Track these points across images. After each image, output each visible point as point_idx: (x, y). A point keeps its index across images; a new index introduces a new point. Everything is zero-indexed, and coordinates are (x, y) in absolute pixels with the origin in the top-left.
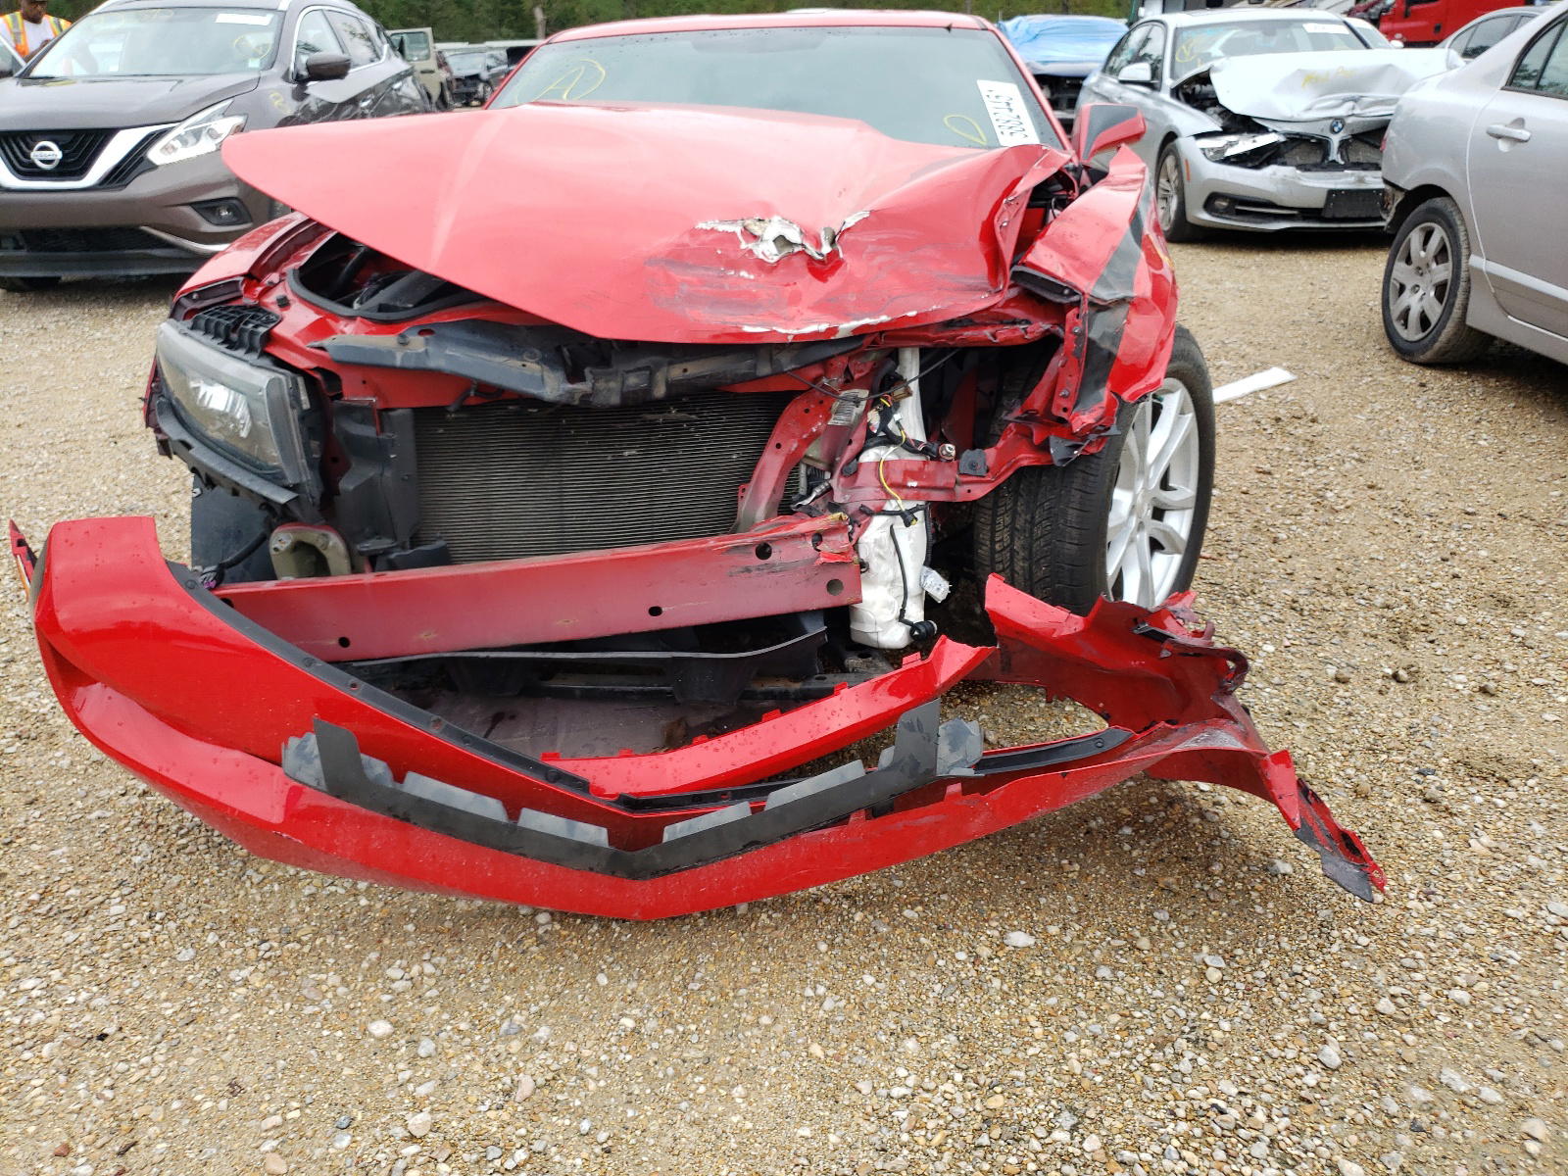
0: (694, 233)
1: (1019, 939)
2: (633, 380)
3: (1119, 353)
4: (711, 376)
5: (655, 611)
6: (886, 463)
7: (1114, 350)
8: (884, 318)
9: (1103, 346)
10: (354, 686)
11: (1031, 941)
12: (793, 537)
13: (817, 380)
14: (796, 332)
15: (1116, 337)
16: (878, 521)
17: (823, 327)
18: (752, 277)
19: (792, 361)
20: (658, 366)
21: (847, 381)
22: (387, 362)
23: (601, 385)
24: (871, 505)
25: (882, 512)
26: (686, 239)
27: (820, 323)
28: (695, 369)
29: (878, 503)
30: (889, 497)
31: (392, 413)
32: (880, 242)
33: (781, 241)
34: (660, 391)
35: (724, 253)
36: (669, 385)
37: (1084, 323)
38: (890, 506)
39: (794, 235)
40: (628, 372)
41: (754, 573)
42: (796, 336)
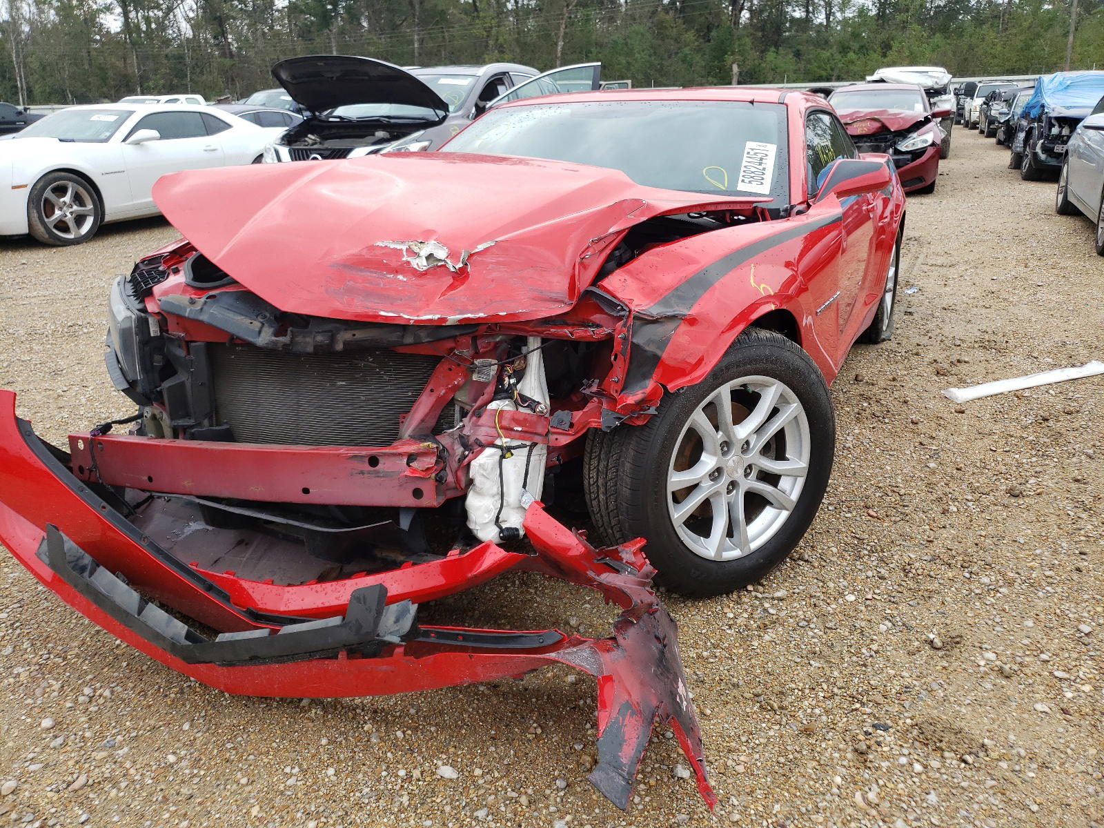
0: (372, 248)
1: (447, 772)
2: (319, 338)
3: (664, 356)
4: (372, 340)
5: (306, 491)
6: (502, 412)
7: (659, 353)
8: (482, 315)
9: (647, 348)
10: (104, 507)
11: (455, 776)
12: (394, 455)
13: (452, 350)
14: (416, 318)
15: (663, 343)
16: (489, 451)
17: (436, 317)
18: (405, 280)
19: (428, 336)
20: (338, 331)
21: (476, 353)
22: (181, 313)
23: (299, 339)
24: (483, 439)
25: (493, 445)
26: (364, 252)
27: (434, 314)
28: (360, 335)
29: (490, 439)
30: (499, 436)
31: (193, 344)
32: (498, 263)
33: (430, 257)
34: (339, 347)
35: (389, 264)
36: (345, 343)
37: (628, 331)
38: (498, 442)
39: (441, 254)
40: (319, 332)
41: (366, 475)
42: (416, 321)
